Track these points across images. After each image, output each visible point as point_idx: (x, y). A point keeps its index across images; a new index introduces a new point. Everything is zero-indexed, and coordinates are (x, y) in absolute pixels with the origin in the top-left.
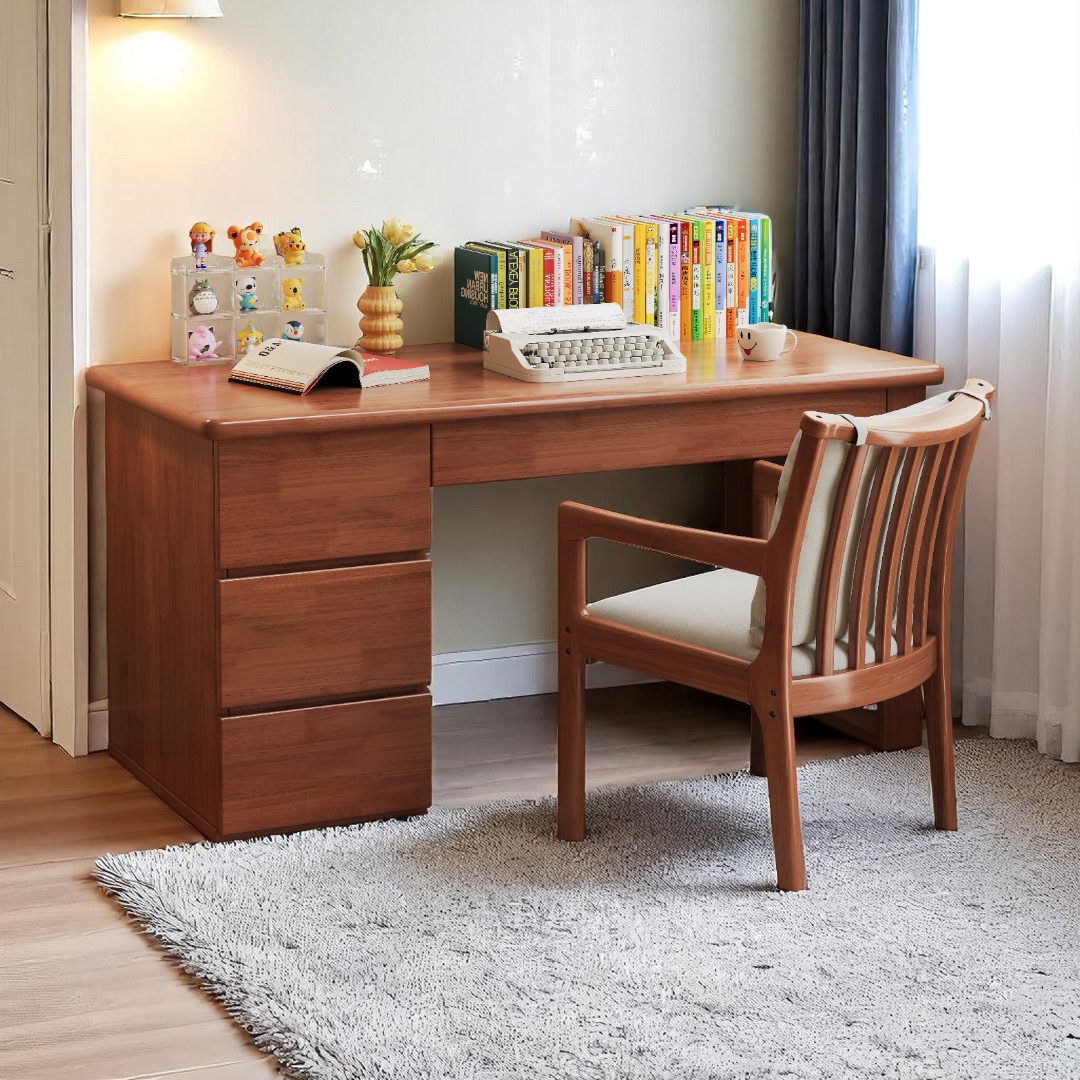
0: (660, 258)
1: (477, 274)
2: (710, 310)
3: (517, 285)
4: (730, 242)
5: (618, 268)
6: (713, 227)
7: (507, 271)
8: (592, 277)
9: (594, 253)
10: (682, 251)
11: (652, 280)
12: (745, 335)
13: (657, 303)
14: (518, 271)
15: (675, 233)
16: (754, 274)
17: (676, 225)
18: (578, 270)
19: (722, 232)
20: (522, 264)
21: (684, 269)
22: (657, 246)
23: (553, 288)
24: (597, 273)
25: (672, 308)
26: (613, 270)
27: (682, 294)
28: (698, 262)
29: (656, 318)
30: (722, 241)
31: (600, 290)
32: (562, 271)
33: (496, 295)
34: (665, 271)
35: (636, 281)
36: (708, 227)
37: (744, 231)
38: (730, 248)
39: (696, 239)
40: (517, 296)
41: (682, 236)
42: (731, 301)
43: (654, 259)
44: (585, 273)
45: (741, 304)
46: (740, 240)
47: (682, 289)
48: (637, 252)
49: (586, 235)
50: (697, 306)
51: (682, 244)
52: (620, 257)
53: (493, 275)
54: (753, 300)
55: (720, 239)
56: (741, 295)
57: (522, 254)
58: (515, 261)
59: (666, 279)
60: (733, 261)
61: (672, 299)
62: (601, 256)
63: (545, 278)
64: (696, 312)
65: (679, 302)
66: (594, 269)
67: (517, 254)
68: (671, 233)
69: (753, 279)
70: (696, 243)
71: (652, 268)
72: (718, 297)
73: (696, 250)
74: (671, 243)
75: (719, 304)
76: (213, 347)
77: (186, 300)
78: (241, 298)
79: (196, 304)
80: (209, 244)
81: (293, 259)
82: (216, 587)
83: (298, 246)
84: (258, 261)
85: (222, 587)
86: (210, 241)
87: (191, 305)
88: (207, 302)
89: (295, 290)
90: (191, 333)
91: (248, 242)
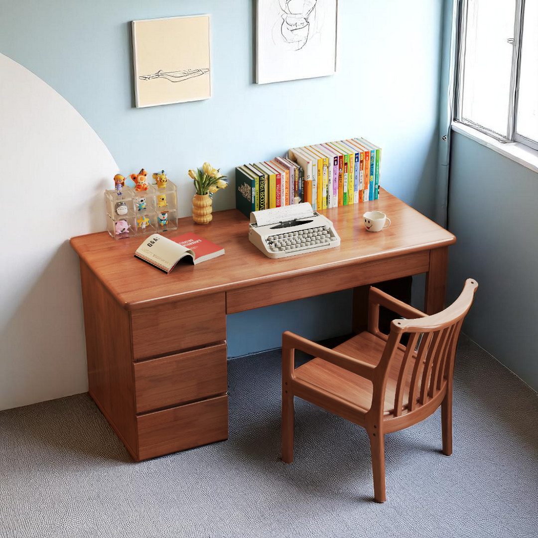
0: (329, 172)
1: (245, 185)
2: (352, 191)
3: (264, 191)
4: (362, 162)
5: (310, 179)
6: (354, 156)
7: (260, 185)
8: (298, 182)
9: (299, 172)
10: (340, 168)
11: (326, 182)
12: (367, 221)
13: (327, 192)
14: (264, 185)
15: (337, 160)
16: (372, 174)
17: (337, 157)
18: (292, 180)
19: (358, 157)
20: (266, 181)
21: (340, 176)
22: (328, 168)
23: (280, 190)
24: (300, 181)
25: (334, 193)
26: (308, 180)
27: (339, 186)
28: (347, 172)
29: (327, 198)
30: (358, 161)
31: (302, 188)
32: (284, 183)
33: (254, 197)
34: (332, 178)
35: (318, 184)
36: (351, 156)
37: (368, 156)
38: (361, 164)
39: (345, 162)
40: (264, 196)
41: (339, 161)
42: (361, 187)
43: (326, 173)
44: (295, 182)
45: (366, 188)
46: (366, 160)
47: (339, 184)
48: (319, 171)
49: (295, 160)
50: (346, 191)
51: (340, 165)
52: (311, 174)
53: (253, 189)
54: (371, 186)
55: (356, 161)
56: (366, 184)
57: (266, 176)
58: (263, 181)
59: (332, 181)
60: (362, 170)
61: (334, 189)
62: (302, 173)
63: (276, 187)
64: (345, 194)
65: (337, 190)
66: (299, 179)
67: (264, 178)
68: (335, 161)
69: (372, 177)
70: (346, 164)
71: (326, 177)
72: (355, 186)
73: (345, 166)
74: (334, 165)
75: (355, 189)
76: (126, 229)
77: (113, 210)
78: (138, 205)
79: (118, 211)
80: (123, 184)
81: (162, 187)
82: (133, 367)
83: (164, 181)
84: (146, 189)
85: (135, 367)
86: (123, 183)
87: (116, 212)
88: (123, 210)
89: (163, 199)
90: (116, 223)
91: (141, 182)
